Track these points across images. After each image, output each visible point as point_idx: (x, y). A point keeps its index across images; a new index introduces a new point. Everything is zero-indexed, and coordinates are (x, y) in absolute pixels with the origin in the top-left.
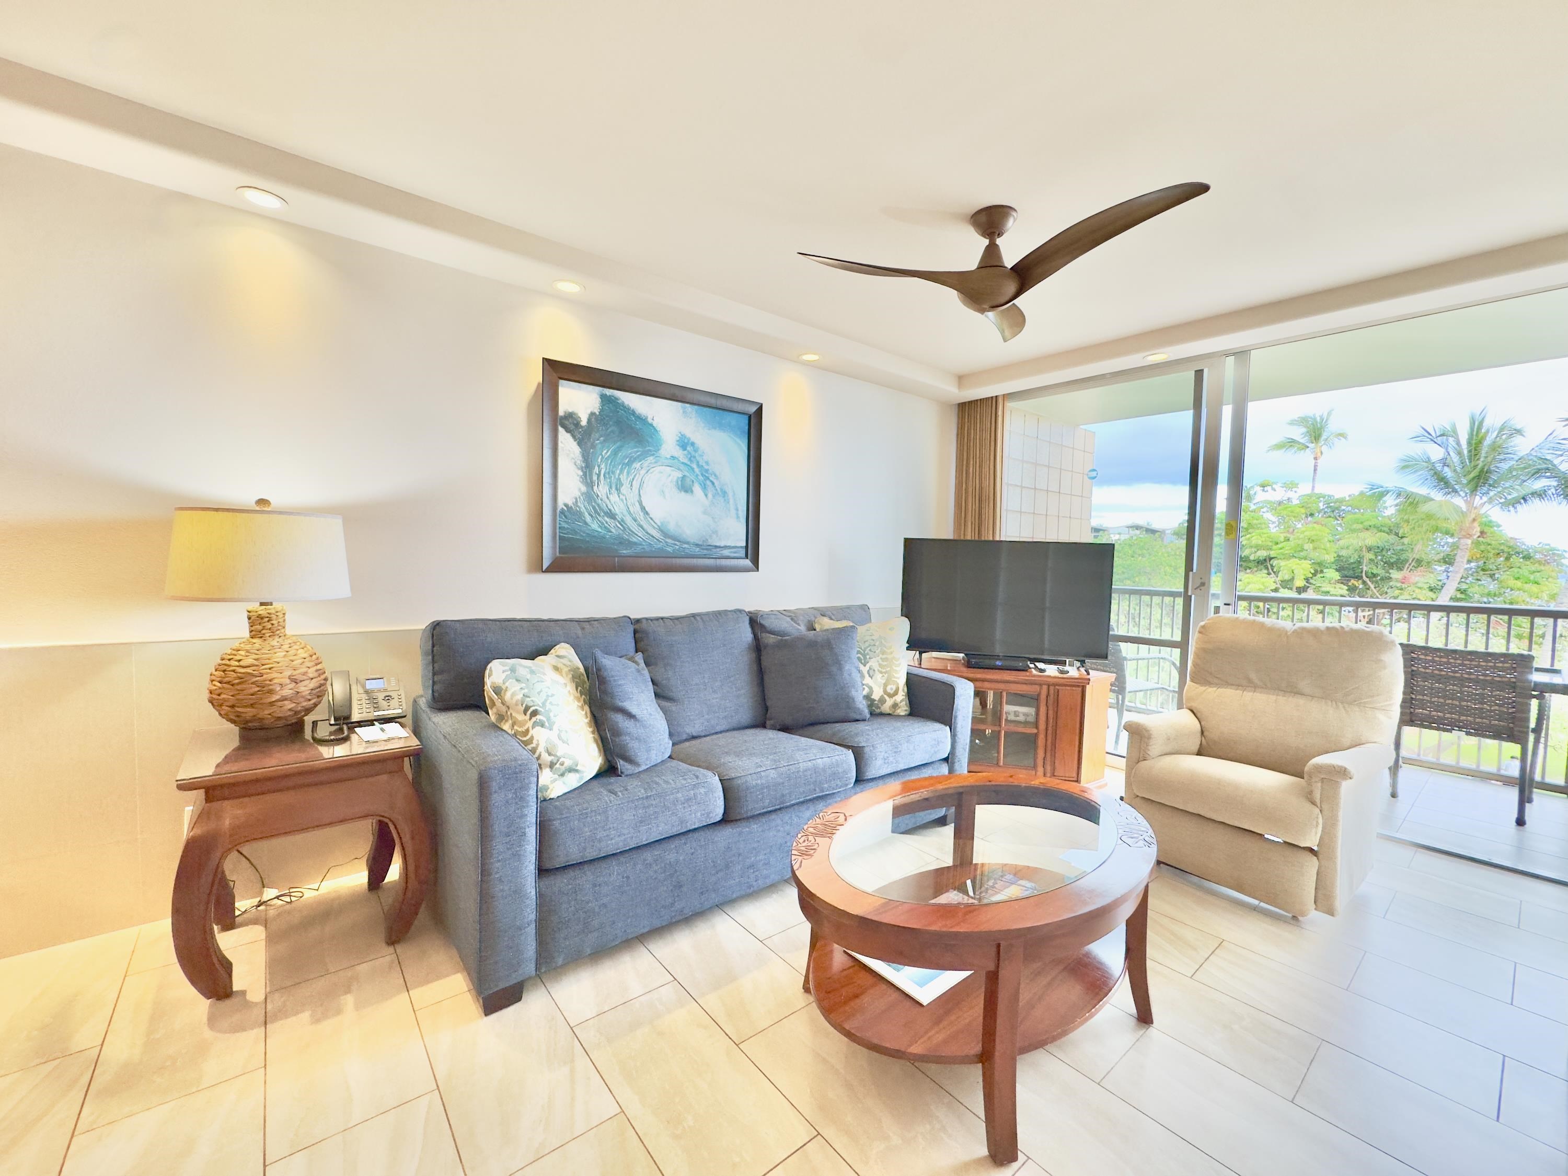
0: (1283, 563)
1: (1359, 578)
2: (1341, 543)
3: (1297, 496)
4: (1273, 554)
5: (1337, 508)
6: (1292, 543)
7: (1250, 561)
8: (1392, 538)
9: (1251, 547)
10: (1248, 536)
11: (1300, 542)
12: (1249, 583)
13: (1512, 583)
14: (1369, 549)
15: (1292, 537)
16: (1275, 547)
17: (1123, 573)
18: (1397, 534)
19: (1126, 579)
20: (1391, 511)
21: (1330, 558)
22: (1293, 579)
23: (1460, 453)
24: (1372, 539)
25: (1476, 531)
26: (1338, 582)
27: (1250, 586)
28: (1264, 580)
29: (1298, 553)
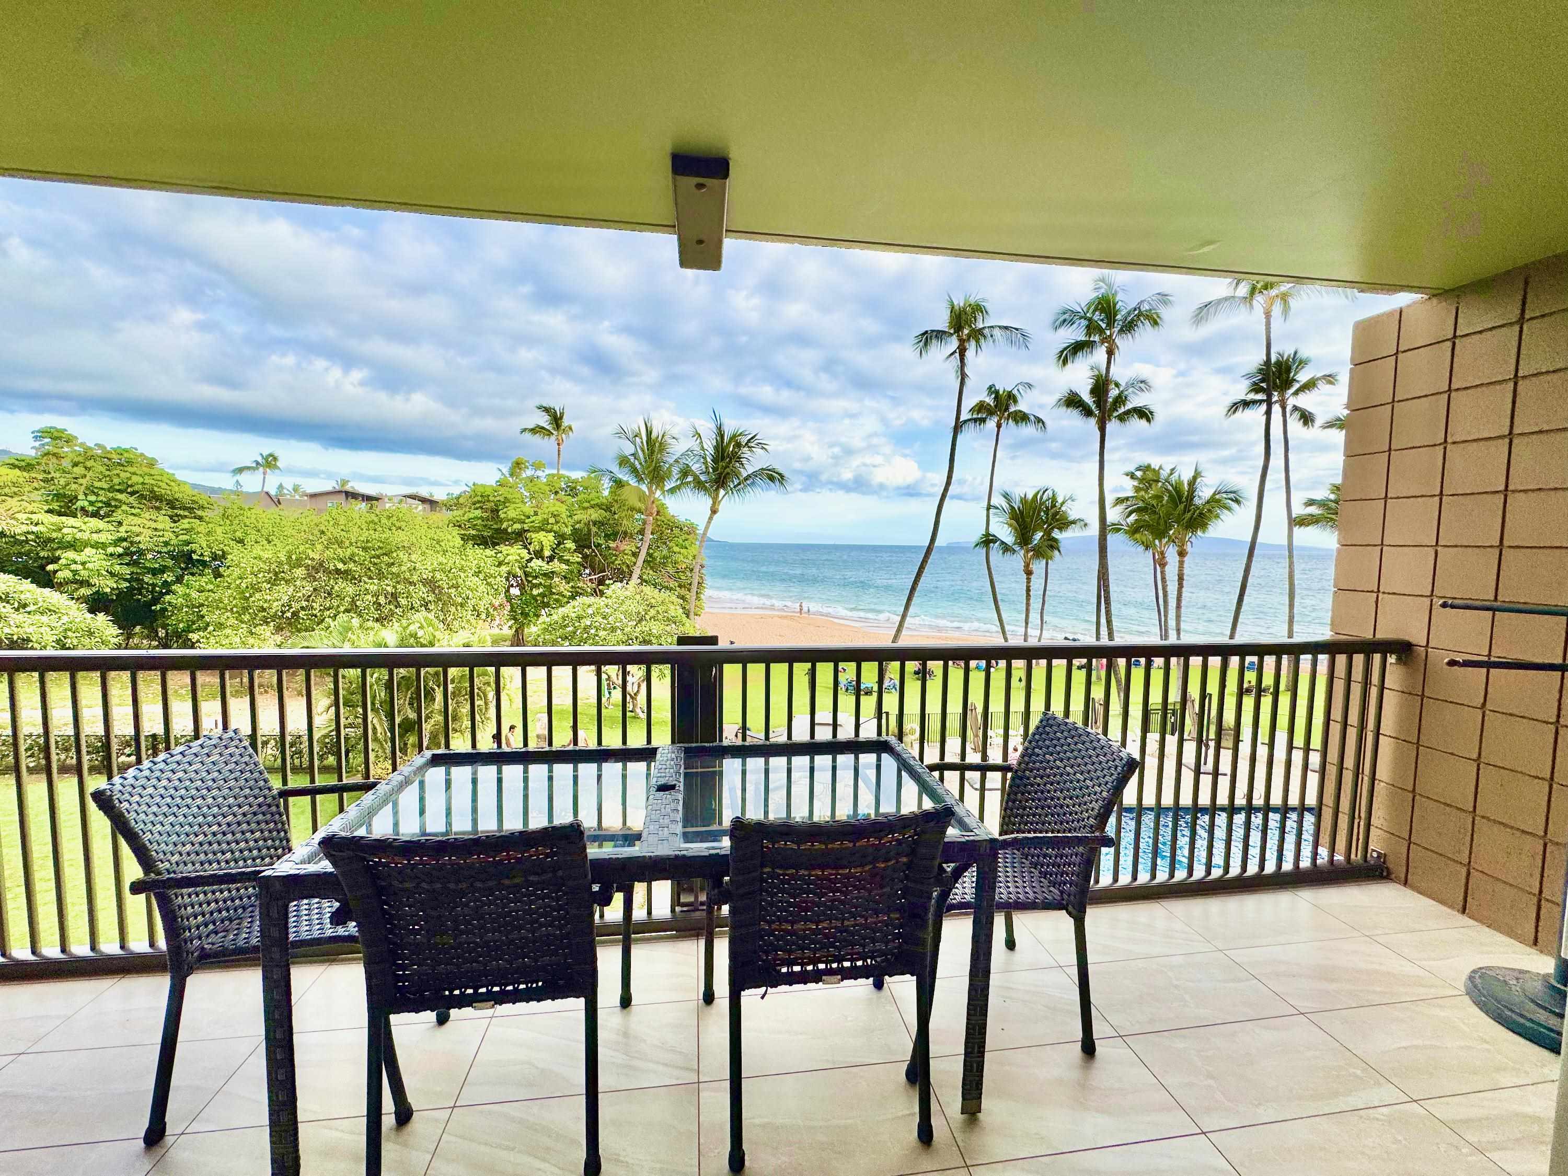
0: (533, 535)
1: (589, 547)
2: (576, 518)
3: (544, 474)
4: (526, 527)
5: (575, 488)
6: (539, 518)
7: (509, 534)
8: (607, 514)
9: (508, 520)
10: (505, 510)
11: (545, 516)
12: (508, 555)
13: (676, 549)
14: (595, 523)
15: (540, 511)
16: (527, 521)
17: (381, 548)
18: (611, 511)
19: (384, 554)
20: (606, 493)
21: (568, 531)
22: (542, 550)
23: (643, 451)
24: (595, 515)
25: (655, 510)
26: (575, 551)
27: (509, 557)
28: (520, 551)
29: (543, 527)
